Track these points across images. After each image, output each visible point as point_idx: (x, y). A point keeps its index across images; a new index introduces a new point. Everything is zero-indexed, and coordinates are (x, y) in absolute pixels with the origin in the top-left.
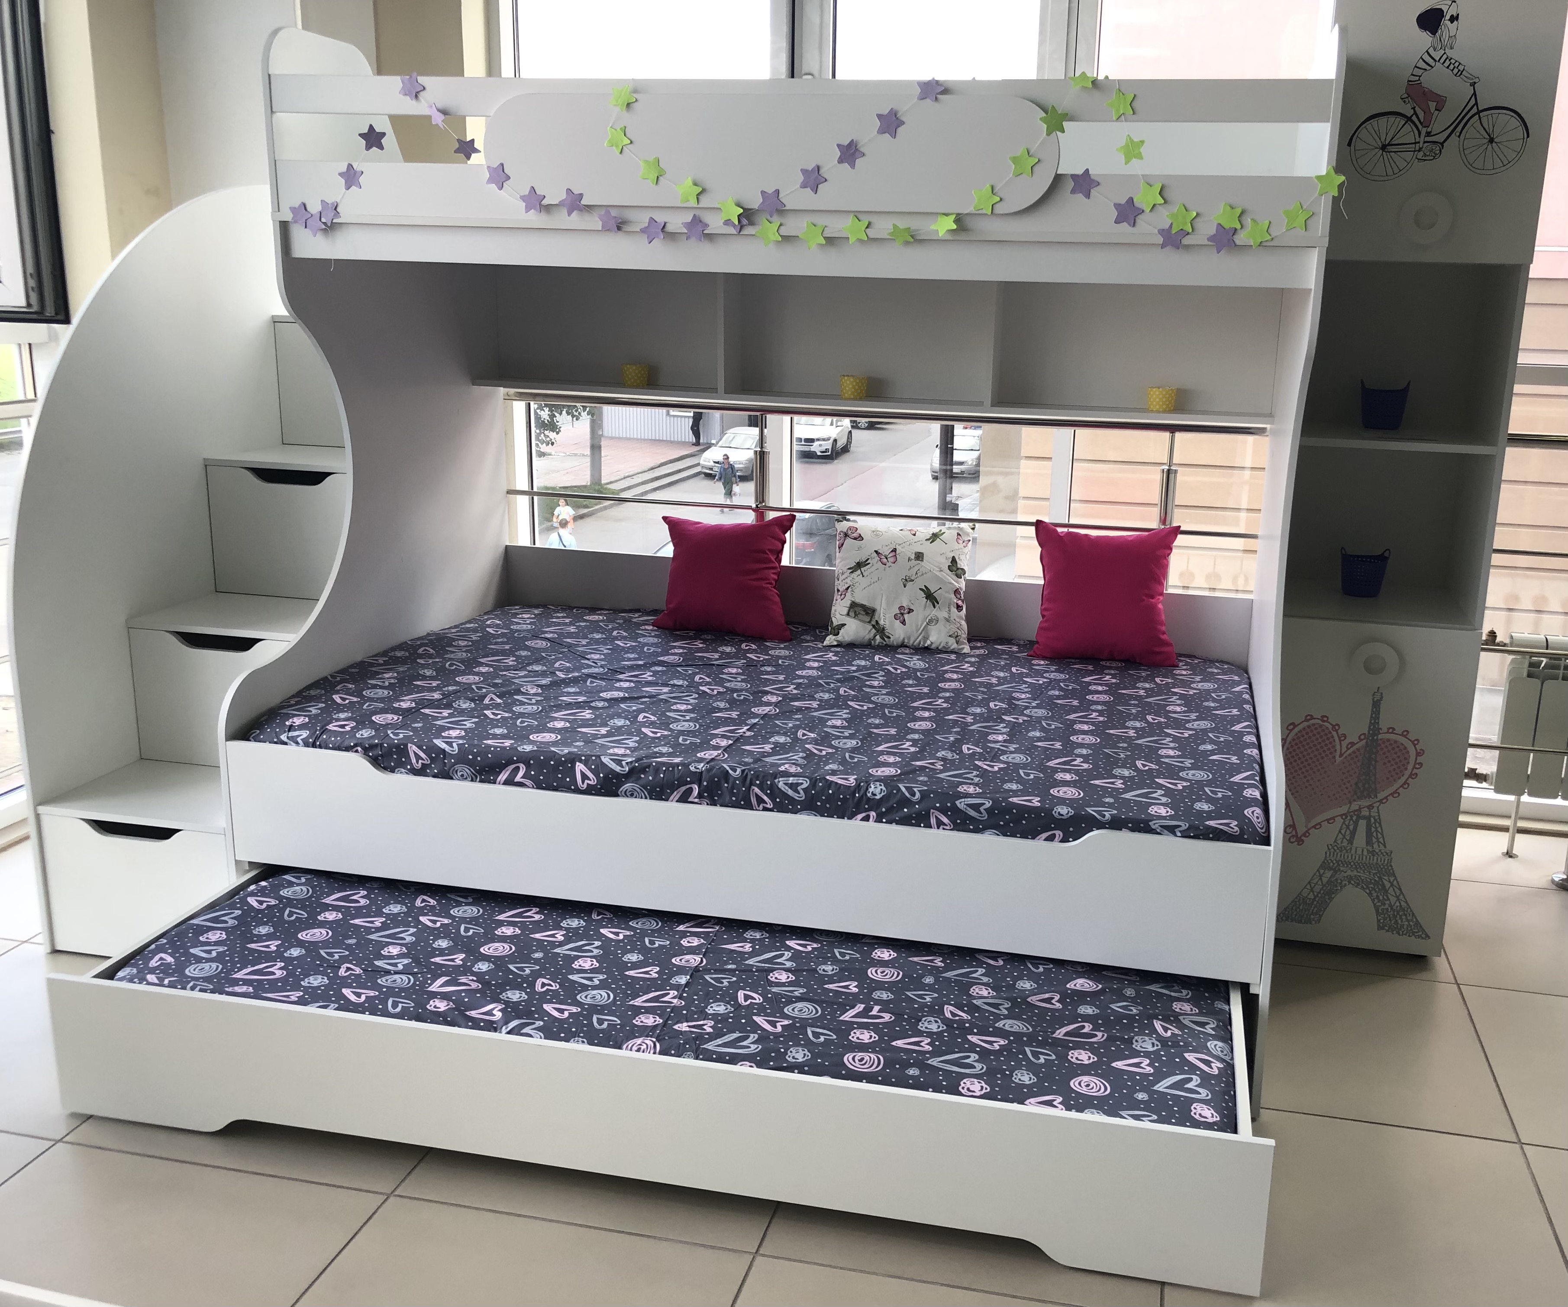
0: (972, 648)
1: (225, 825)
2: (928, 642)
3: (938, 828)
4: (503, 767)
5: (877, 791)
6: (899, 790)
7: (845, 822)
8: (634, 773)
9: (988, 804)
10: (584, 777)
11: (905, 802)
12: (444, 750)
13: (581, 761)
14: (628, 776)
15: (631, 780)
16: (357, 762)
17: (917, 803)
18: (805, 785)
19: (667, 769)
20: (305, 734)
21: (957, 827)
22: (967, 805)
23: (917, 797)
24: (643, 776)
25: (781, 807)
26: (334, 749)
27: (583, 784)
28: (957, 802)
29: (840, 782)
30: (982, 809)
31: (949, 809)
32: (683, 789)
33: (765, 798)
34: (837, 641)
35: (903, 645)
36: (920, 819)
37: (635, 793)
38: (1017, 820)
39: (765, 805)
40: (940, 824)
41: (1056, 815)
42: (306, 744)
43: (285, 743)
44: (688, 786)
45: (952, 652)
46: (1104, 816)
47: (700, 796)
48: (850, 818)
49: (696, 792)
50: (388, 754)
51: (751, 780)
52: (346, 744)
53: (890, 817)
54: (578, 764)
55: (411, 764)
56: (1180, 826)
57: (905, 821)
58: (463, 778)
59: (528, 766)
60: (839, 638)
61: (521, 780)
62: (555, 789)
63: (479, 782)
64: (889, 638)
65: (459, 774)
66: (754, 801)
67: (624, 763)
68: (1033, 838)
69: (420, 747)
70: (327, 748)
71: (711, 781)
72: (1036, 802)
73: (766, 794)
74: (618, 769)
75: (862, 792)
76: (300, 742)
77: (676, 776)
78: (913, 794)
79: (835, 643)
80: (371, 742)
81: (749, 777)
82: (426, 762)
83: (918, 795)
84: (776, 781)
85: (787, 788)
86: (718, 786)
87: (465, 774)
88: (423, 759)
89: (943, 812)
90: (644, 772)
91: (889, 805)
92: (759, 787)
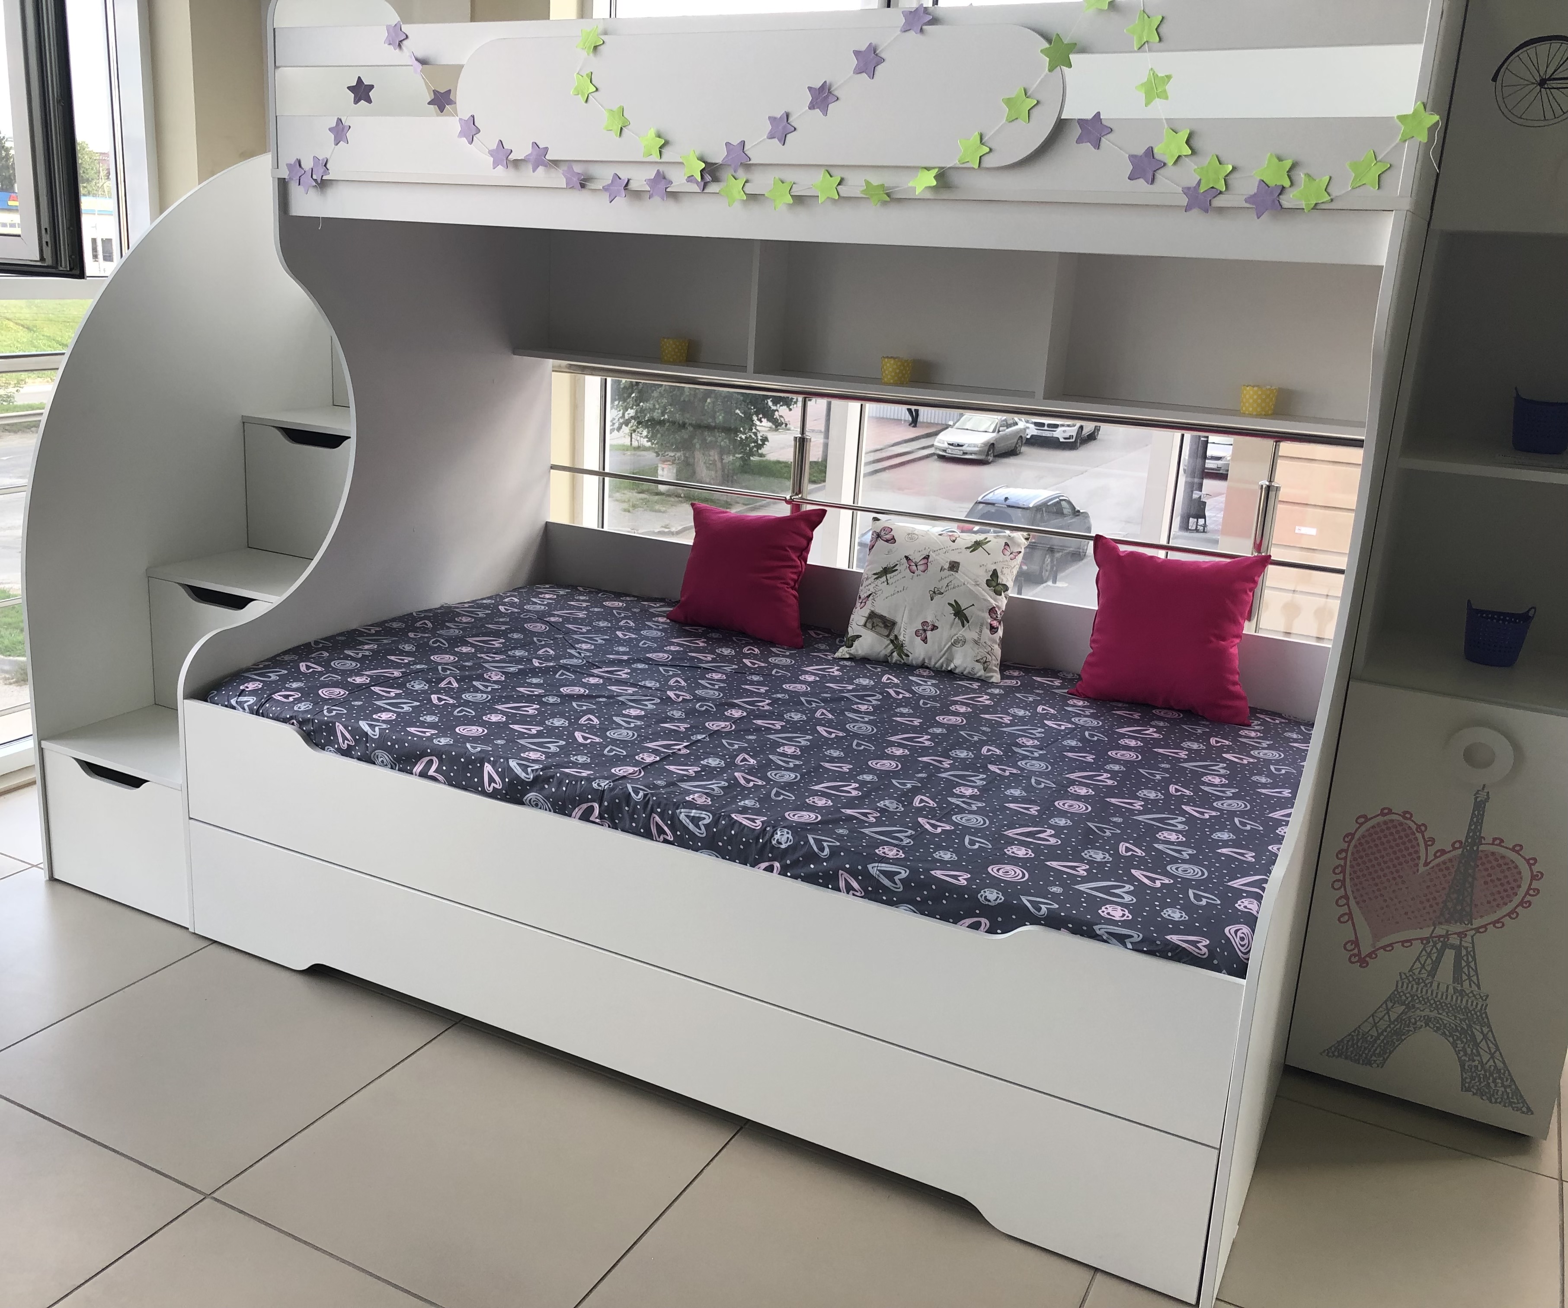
0: (1003, 677)
1: (182, 782)
2: (952, 666)
3: (848, 893)
4: (419, 758)
5: (783, 839)
6: (807, 842)
7: (746, 870)
8: (537, 782)
9: (904, 874)
10: (491, 780)
11: (812, 857)
12: (367, 733)
13: (489, 762)
14: (532, 784)
15: (535, 789)
16: (289, 734)
17: (825, 860)
18: (707, 821)
19: (570, 782)
20: (251, 700)
21: (868, 896)
22: (880, 871)
23: (825, 853)
24: (546, 786)
25: (681, 842)
26: (272, 718)
27: (489, 787)
28: (870, 867)
29: (746, 822)
30: (896, 878)
31: (860, 873)
32: (585, 806)
33: (666, 828)
34: (850, 654)
35: (923, 666)
36: (828, 880)
37: (540, 804)
38: (937, 897)
39: (666, 837)
40: (849, 889)
41: (982, 900)
42: (252, 712)
43: (234, 708)
44: (590, 804)
45: (978, 680)
46: (1039, 909)
47: (601, 816)
48: (753, 866)
49: (597, 812)
50: (318, 731)
51: (652, 806)
52: (283, 716)
53: (796, 871)
54: (486, 764)
55: (338, 744)
56: (1131, 937)
57: (811, 879)
58: (383, 764)
59: (442, 761)
60: (852, 650)
61: (435, 774)
62: (465, 788)
63: (399, 770)
64: (908, 656)
65: (380, 760)
66: (654, 830)
67: (529, 770)
68: (955, 923)
69: (346, 727)
70: (268, 717)
71: (612, 801)
72: (963, 879)
73: (667, 825)
74: (523, 775)
75: (767, 837)
76: (246, 708)
77: (578, 792)
78: (822, 849)
79: (847, 656)
80: (304, 716)
81: (651, 803)
82: (350, 743)
83: (827, 851)
84: (678, 811)
85: (688, 821)
86: (619, 808)
87: (385, 760)
88: (348, 740)
89: (853, 873)
90: (548, 783)
91: (795, 857)
92: (660, 815)
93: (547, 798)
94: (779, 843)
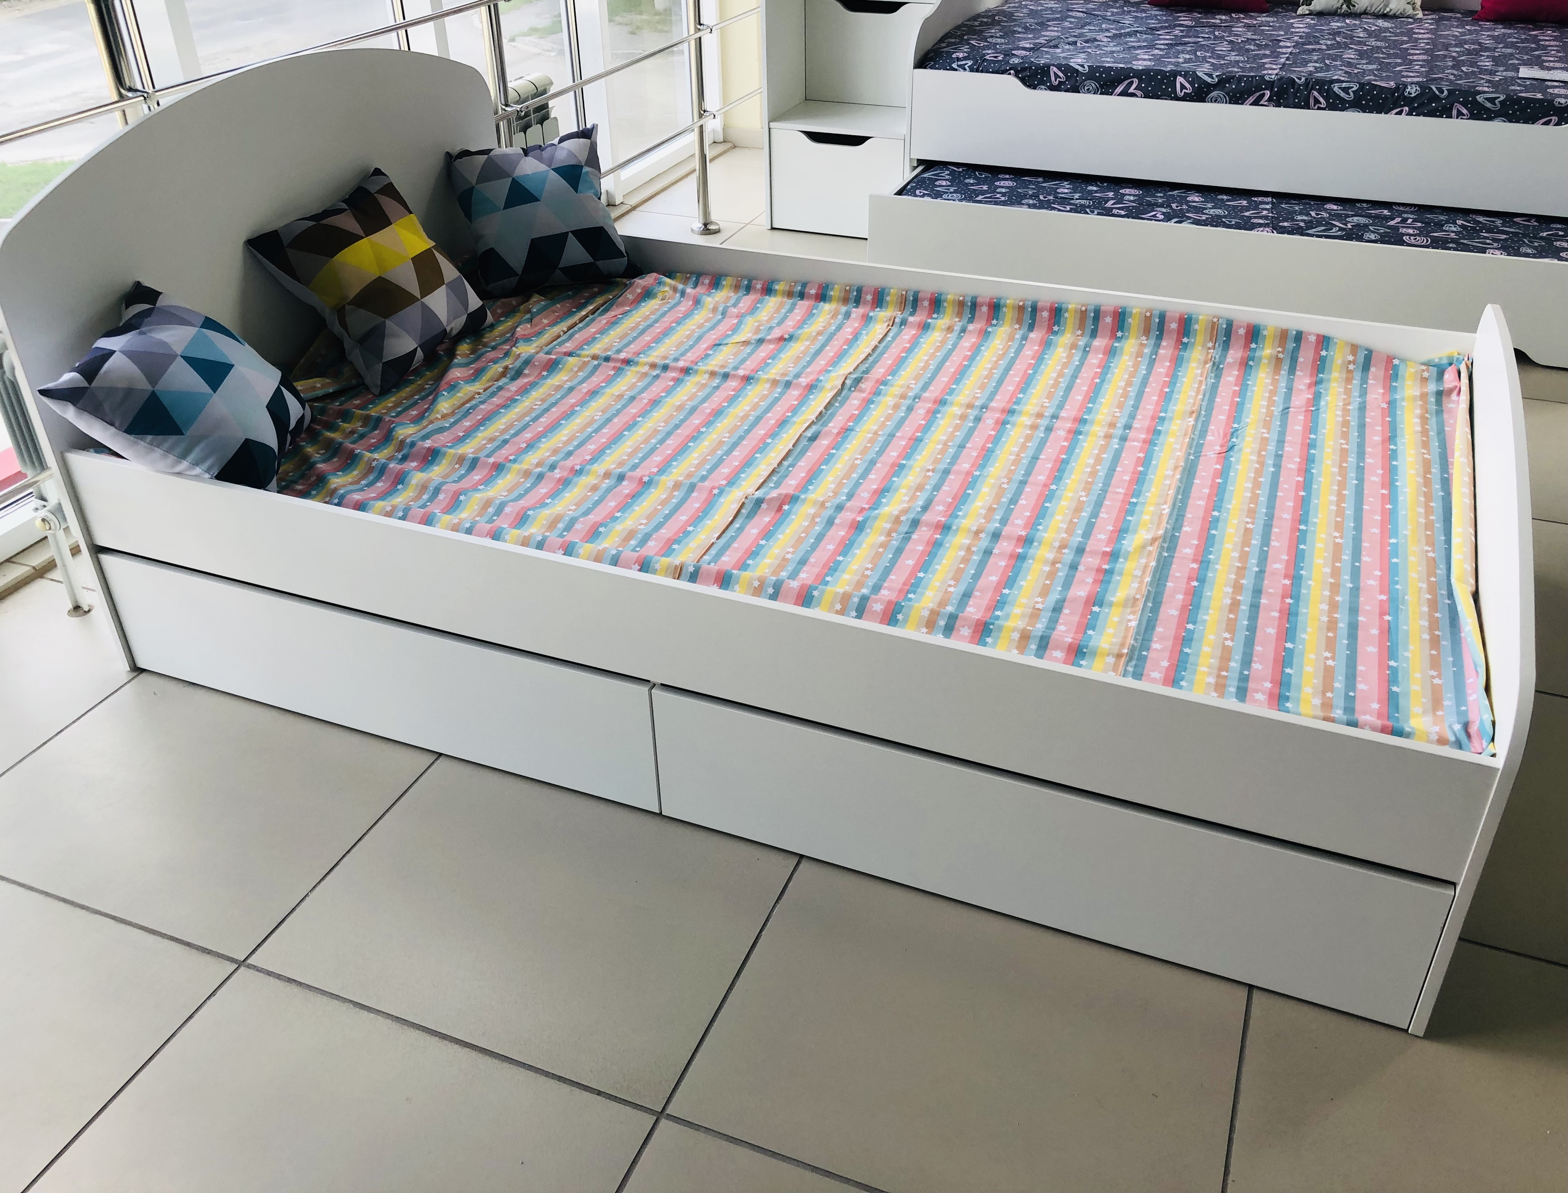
1: (905, 133)
3: (1457, 118)
4: (1120, 82)
5: (1413, 91)
6: (1431, 89)
7: (1383, 116)
8: (1222, 83)
9: (1502, 97)
10: (1183, 87)
11: (1435, 98)
12: (1078, 70)
13: (1181, 75)
14: (1215, 87)
15: (1218, 89)
16: (1010, 81)
17: (1443, 99)
18: (1355, 89)
19: (1248, 79)
20: (970, 63)
21: (1473, 117)
22: (1485, 99)
23: (1444, 94)
24: (1227, 85)
25: (1332, 107)
26: (993, 72)
27: (1181, 92)
29: (1384, 85)
30: (1497, 101)
31: (1470, 102)
32: (1258, 94)
33: (1321, 100)
36: (1444, 112)
37: (1219, 99)
38: (1523, 109)
39: (1320, 105)
40: (1460, 114)
41: (1556, 104)
42: (972, 70)
43: (956, 70)
44: (1262, 92)
47: (1270, 99)
48: (1386, 113)
49: (1266, 97)
50: (1034, 75)
51: (1312, 86)
52: (1003, 68)
53: (1420, 110)
55: (1051, 82)
57: (1432, 114)
58: (1089, 91)
59: (1141, 81)
61: (1134, 91)
62: (1158, 98)
63: (1101, 94)
66: (1312, 102)
67: (1214, 76)
68: (1533, 123)
69: (1059, 69)
70: (986, 72)
71: (1281, 88)
72: (1539, 96)
73: (1323, 96)
74: (1209, 80)
75: (1400, 92)
76: (967, 68)
77: (1254, 84)
78: (1442, 92)
80: (1022, 65)
81: (1311, 83)
82: (1062, 80)
83: (1446, 93)
84: (1332, 86)
85: (1340, 91)
86: (1286, 91)
87: (1091, 88)
88: (1060, 78)
89: (1464, 104)
90: (1229, 82)
91: (1420, 101)
92: (1318, 91)
93: (1228, 94)
94: (1410, 93)
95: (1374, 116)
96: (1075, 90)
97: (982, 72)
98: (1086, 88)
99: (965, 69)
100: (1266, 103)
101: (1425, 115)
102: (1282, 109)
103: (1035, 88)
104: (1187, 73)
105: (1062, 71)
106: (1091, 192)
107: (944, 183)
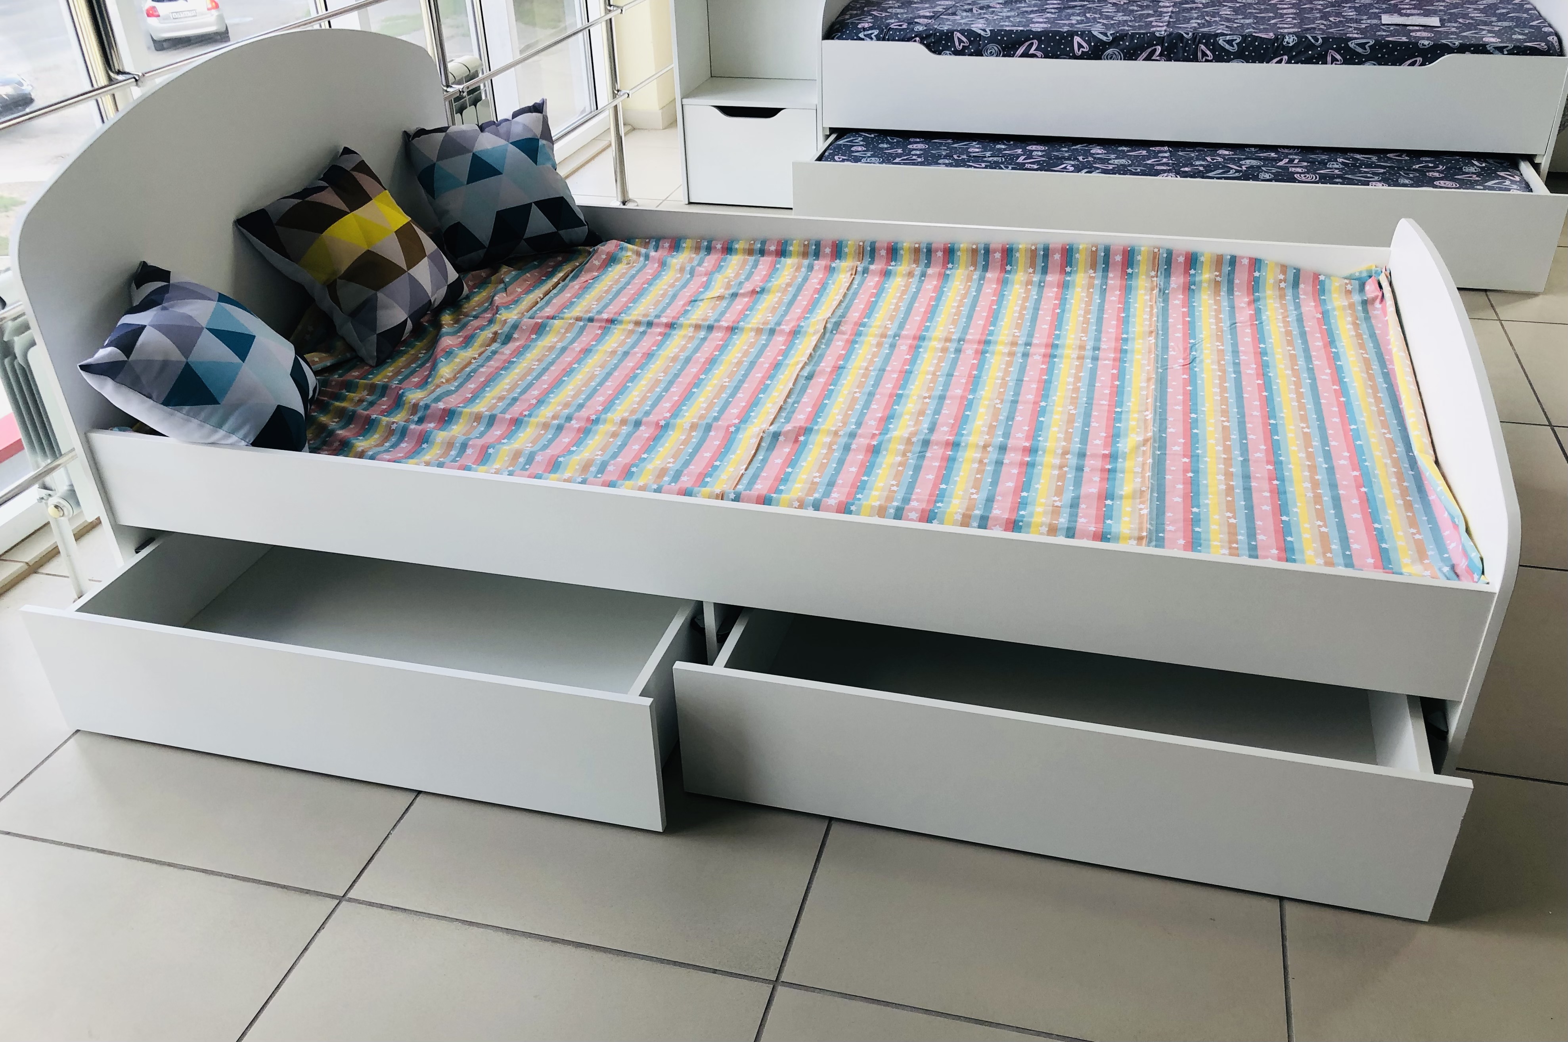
1: (817, 103)
3: (1332, 63)
4: (1021, 44)
5: (1291, 40)
6: (1307, 38)
7: (1263, 66)
8: (1117, 40)
9: (1372, 42)
10: (1080, 46)
11: (1311, 46)
12: (980, 34)
13: (1078, 35)
14: (1110, 44)
15: (1113, 46)
16: (916, 49)
17: (1318, 47)
18: (1238, 41)
19: (1140, 36)
20: (876, 32)
21: (1346, 62)
22: (1356, 44)
24: (1122, 42)
25: (1218, 59)
26: (898, 40)
27: (1079, 51)
29: (1263, 36)
30: (1367, 46)
31: (1342, 48)
32: (1150, 50)
33: (1208, 52)
36: (1320, 59)
37: (1114, 56)
38: (1391, 52)
39: (1207, 57)
40: (1334, 60)
41: (1421, 46)
42: (878, 38)
43: (863, 39)
44: (1153, 48)
46: (1455, 44)
47: (1161, 55)
48: (1268, 62)
49: (1158, 53)
50: (938, 41)
51: (1199, 40)
52: (909, 36)
53: (1298, 59)
54: (1075, 37)
55: (955, 47)
57: (1309, 61)
58: (991, 54)
59: (1040, 42)
61: (1035, 52)
62: (1057, 57)
63: (1003, 56)
66: (1200, 54)
67: (1109, 34)
68: (1400, 65)
69: (963, 34)
70: (894, 40)
71: (1170, 43)
72: (1404, 39)
73: (1209, 50)
74: (1104, 38)
75: (1280, 41)
76: (874, 37)
77: (1146, 41)
78: (1317, 40)
80: (927, 32)
81: (1198, 38)
82: (966, 45)
83: (1320, 41)
84: (1217, 39)
85: (1224, 43)
86: (1175, 46)
87: (994, 51)
88: (964, 43)
89: (1338, 51)
90: (1123, 40)
91: (1298, 50)
92: (1205, 45)
93: (1122, 51)
94: (1288, 43)
95: (1257, 66)
96: (979, 53)
97: (888, 40)
98: (989, 52)
99: (872, 39)
100: (1158, 58)
101: (1303, 62)
102: (1173, 63)
103: (940, 54)
104: (1083, 32)
105: (965, 36)
106: (1000, 149)
107: (860, 149)
